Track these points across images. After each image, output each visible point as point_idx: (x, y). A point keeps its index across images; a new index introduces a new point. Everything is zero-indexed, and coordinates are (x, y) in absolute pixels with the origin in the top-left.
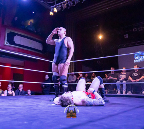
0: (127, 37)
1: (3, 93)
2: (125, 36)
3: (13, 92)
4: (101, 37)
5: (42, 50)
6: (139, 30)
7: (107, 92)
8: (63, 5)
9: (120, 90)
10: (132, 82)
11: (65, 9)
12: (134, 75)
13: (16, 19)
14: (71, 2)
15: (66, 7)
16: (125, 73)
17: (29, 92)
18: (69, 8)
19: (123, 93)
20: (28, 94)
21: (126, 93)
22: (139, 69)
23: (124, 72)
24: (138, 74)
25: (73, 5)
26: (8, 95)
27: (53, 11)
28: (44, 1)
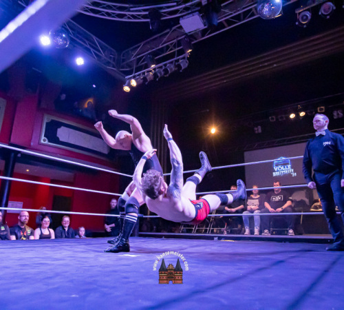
0: (260, 131)
1: (32, 234)
2: (256, 129)
3: (52, 231)
4: (213, 130)
5: (108, 153)
6: (280, 120)
7: (225, 232)
8: (147, 75)
9: (250, 227)
10: (270, 212)
11: (151, 81)
12: (274, 199)
13: (63, 97)
14: (161, 70)
15: (152, 78)
16: (258, 196)
17: (82, 231)
18: (157, 79)
19: (256, 233)
20: (80, 236)
21: (261, 232)
22: (282, 189)
23: (256, 195)
24: (280, 198)
25: (165, 74)
26: (42, 237)
27: (129, 85)
28: (114, 67)
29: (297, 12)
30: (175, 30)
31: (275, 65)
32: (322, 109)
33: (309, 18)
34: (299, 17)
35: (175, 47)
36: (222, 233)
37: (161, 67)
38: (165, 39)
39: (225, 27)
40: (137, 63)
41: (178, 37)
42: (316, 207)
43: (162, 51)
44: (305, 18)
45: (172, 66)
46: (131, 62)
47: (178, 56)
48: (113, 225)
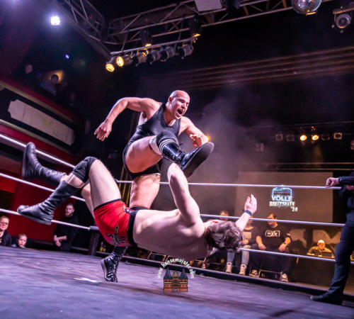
0: (262, 149)
2: (257, 146)
5: (72, 145)
6: (288, 140)
7: (204, 265)
8: (139, 55)
11: (143, 64)
12: (269, 233)
14: (158, 52)
15: (145, 60)
18: (151, 63)
19: (241, 273)
23: (249, 226)
24: (276, 234)
25: (162, 58)
27: (114, 63)
28: (97, 37)
29: (335, 13)
30: (183, 6)
31: (295, 73)
32: (339, 136)
33: (349, 22)
34: (337, 20)
35: (179, 27)
36: (201, 266)
37: (158, 49)
38: (169, 15)
39: (245, 15)
40: (129, 38)
41: (185, 15)
42: (313, 252)
43: (162, 28)
44: (343, 21)
45: (173, 50)
46: (121, 35)
47: (181, 39)
48: (65, 238)
